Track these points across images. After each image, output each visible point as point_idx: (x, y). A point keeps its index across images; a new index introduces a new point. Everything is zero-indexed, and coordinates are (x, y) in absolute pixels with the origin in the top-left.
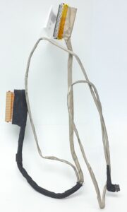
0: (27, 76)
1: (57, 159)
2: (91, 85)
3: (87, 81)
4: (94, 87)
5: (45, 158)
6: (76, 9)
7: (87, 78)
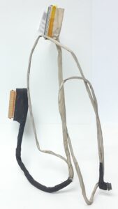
0: (29, 72)
1: (54, 154)
2: (86, 82)
3: (83, 78)
4: (89, 83)
5: (43, 151)
6: (64, 10)
7: (82, 75)
